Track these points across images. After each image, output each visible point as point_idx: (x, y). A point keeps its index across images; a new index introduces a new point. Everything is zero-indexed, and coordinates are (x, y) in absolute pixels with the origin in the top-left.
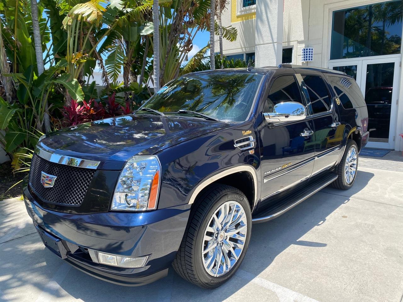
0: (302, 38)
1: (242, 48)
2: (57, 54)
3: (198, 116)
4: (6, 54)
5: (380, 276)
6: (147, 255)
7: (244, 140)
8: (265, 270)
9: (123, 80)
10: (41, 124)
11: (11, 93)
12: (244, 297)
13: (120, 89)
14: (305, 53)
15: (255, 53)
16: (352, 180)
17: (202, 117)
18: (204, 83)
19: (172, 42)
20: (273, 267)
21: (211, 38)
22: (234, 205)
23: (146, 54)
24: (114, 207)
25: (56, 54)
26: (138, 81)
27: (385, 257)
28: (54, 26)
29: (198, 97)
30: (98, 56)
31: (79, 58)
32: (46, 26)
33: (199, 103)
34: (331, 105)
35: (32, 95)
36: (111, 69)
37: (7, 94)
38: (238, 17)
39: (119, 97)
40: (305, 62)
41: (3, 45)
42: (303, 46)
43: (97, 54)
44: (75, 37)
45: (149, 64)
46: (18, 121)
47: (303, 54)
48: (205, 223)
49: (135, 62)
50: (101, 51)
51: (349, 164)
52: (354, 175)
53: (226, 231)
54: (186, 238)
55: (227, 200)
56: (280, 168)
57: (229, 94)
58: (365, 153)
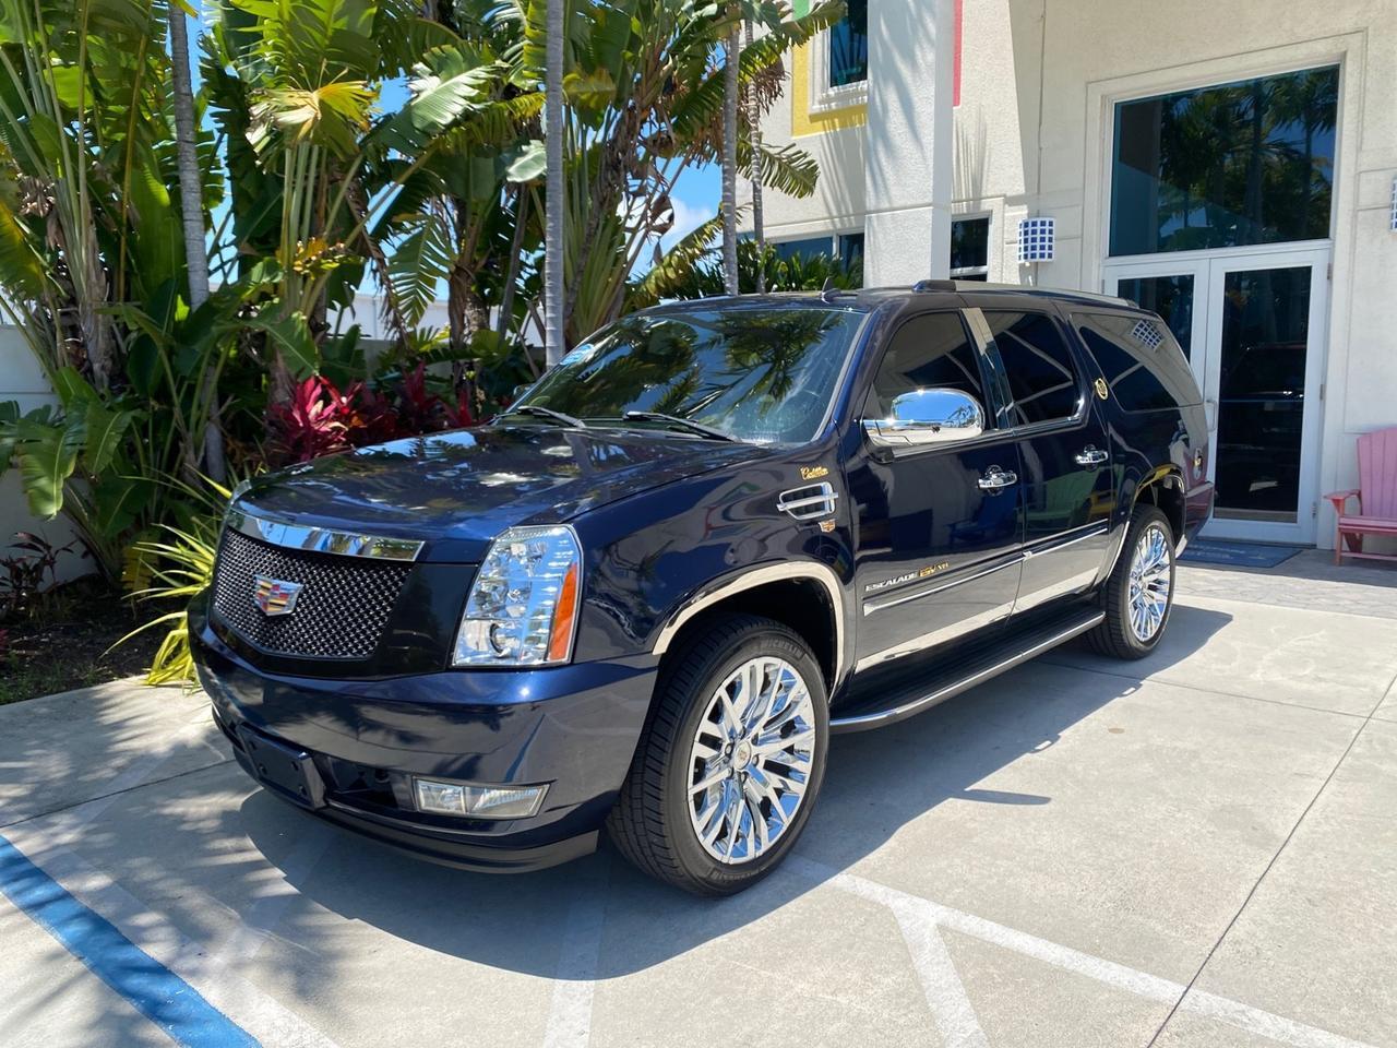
0: (1019, 188)
1: (832, 218)
2: (248, 241)
3: (683, 427)
4: (97, 246)
5: (1185, 872)
6: (546, 783)
7: (805, 494)
8: (867, 858)
9: (447, 323)
10: (197, 459)
11: (109, 364)
12: (802, 917)
13: (440, 350)
14: (1030, 236)
15: (863, 235)
16: (1154, 631)
17: (692, 430)
18: (704, 335)
19: (602, 204)
20: (888, 850)
21: (725, 189)
22: (778, 670)
23: (518, 238)
24: (460, 658)
25: (244, 243)
26: (494, 325)
27: (1211, 829)
28: (239, 157)
29: (684, 374)
30: (371, 247)
31: (317, 255)
32: (215, 155)
33: (685, 392)
34: (1079, 398)
35: (172, 368)
36: (404, 287)
37: (96, 367)
38: (814, 118)
39: (433, 378)
40: (1028, 264)
41: (90, 217)
42: (1022, 213)
43: (369, 243)
44: (305, 190)
45: (528, 270)
46: (128, 449)
47: (1022, 238)
48: (698, 710)
49: (485, 267)
50: (381, 232)
51: (1144, 579)
52: (1161, 616)
53: (755, 741)
54: (647, 746)
55: (755, 653)
56: (912, 576)
57: (776, 361)
58: (1219, 555)
